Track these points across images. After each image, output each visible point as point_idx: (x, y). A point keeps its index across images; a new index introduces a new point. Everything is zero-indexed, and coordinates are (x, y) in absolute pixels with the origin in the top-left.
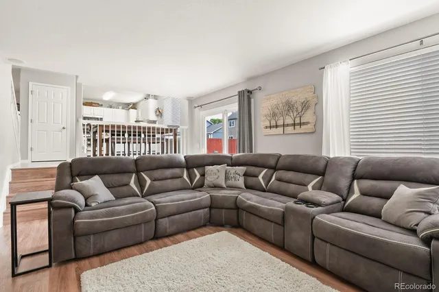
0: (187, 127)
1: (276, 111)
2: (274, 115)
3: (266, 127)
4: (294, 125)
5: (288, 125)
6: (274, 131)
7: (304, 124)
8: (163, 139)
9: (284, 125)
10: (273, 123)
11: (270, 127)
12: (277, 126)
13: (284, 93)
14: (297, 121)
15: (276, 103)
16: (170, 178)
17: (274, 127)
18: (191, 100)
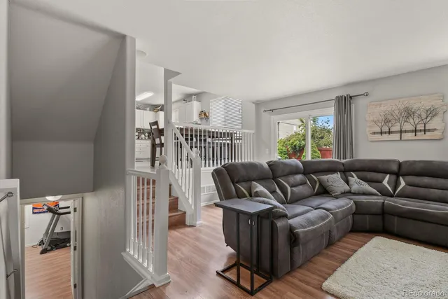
0: (252, 132)
1: (390, 117)
2: (387, 121)
3: (374, 133)
4: (416, 131)
5: (406, 132)
6: (385, 137)
7: (429, 130)
8: (213, 143)
9: (401, 132)
10: (386, 129)
11: (381, 133)
12: (390, 132)
13: (401, 100)
14: (420, 127)
15: (389, 109)
16: (301, 185)
17: (385, 133)
18: (258, 104)
